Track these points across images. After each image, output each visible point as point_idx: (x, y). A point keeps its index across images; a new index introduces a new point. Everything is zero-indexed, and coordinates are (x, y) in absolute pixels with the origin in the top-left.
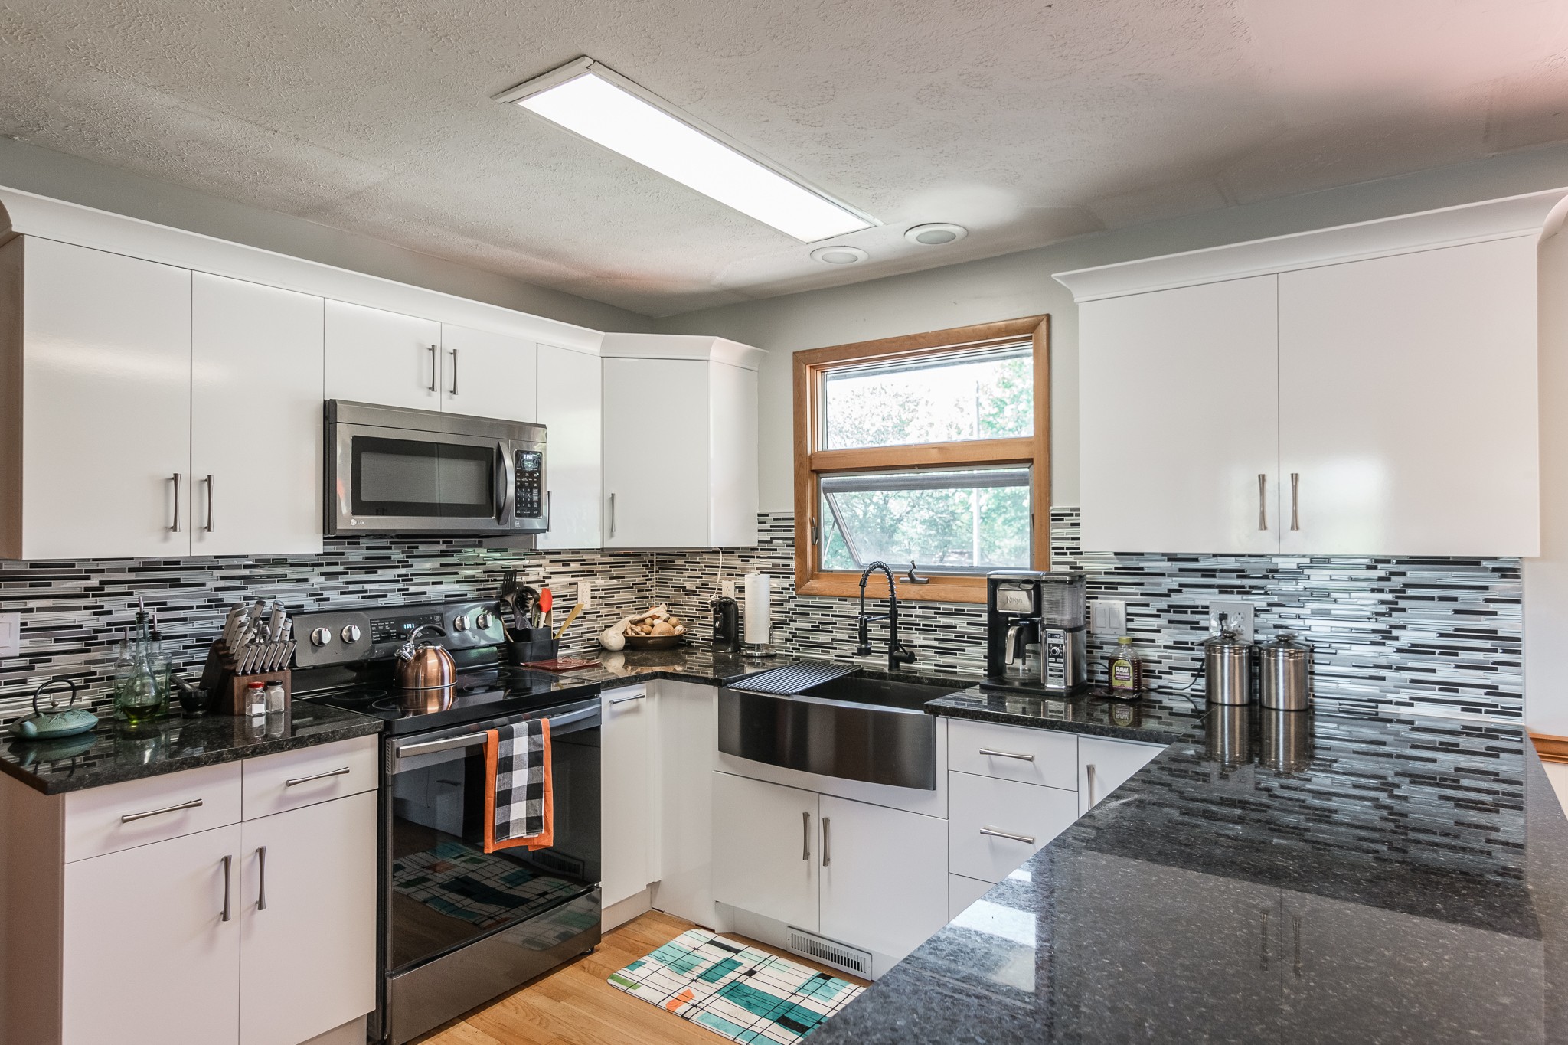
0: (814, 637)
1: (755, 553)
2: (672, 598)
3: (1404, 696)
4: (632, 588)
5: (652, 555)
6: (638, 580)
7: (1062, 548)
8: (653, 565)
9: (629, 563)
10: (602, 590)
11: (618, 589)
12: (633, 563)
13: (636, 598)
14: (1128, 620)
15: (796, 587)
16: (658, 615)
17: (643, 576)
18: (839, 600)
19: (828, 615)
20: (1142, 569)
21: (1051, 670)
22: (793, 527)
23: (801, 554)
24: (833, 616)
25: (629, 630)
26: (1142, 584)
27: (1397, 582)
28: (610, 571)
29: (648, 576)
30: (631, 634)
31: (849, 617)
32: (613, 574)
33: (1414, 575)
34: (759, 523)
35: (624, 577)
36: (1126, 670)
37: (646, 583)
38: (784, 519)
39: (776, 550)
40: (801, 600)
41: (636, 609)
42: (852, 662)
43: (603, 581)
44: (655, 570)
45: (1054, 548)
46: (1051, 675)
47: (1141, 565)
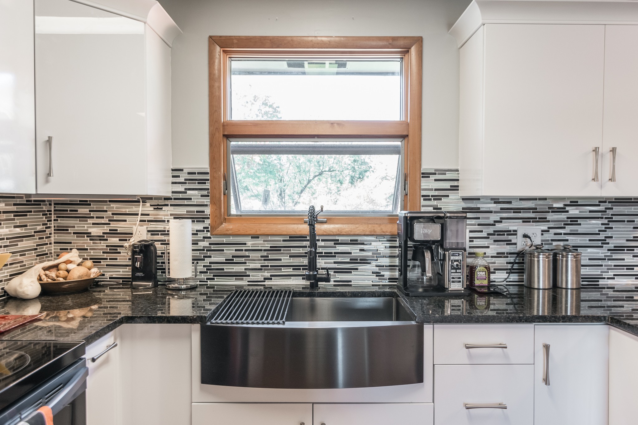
0: (228, 268)
1: (169, 202)
2: (74, 243)
3: (611, 273)
4: (34, 236)
5: (50, 205)
6: (39, 228)
7: (429, 196)
8: (50, 214)
9: (31, 212)
10: (7, 239)
11: (21, 237)
12: (34, 212)
13: (37, 245)
14: (470, 241)
15: (212, 229)
16: (71, 259)
17: (43, 225)
18: (252, 238)
19: (242, 250)
20: (479, 208)
21: (453, 278)
22: (208, 180)
23: (215, 202)
24: (246, 250)
25: (43, 277)
26: (479, 218)
27: (610, 212)
28: (14, 220)
29: (46, 224)
30: (45, 280)
31: (261, 250)
32: (17, 223)
33: (617, 209)
34: (173, 177)
35: (26, 226)
36: (484, 273)
37: (45, 231)
38: (198, 173)
39: (191, 199)
40: (214, 240)
41: (37, 256)
42: (264, 285)
43: (8, 230)
44: (53, 219)
45: (423, 196)
46: (453, 282)
47: (479, 206)
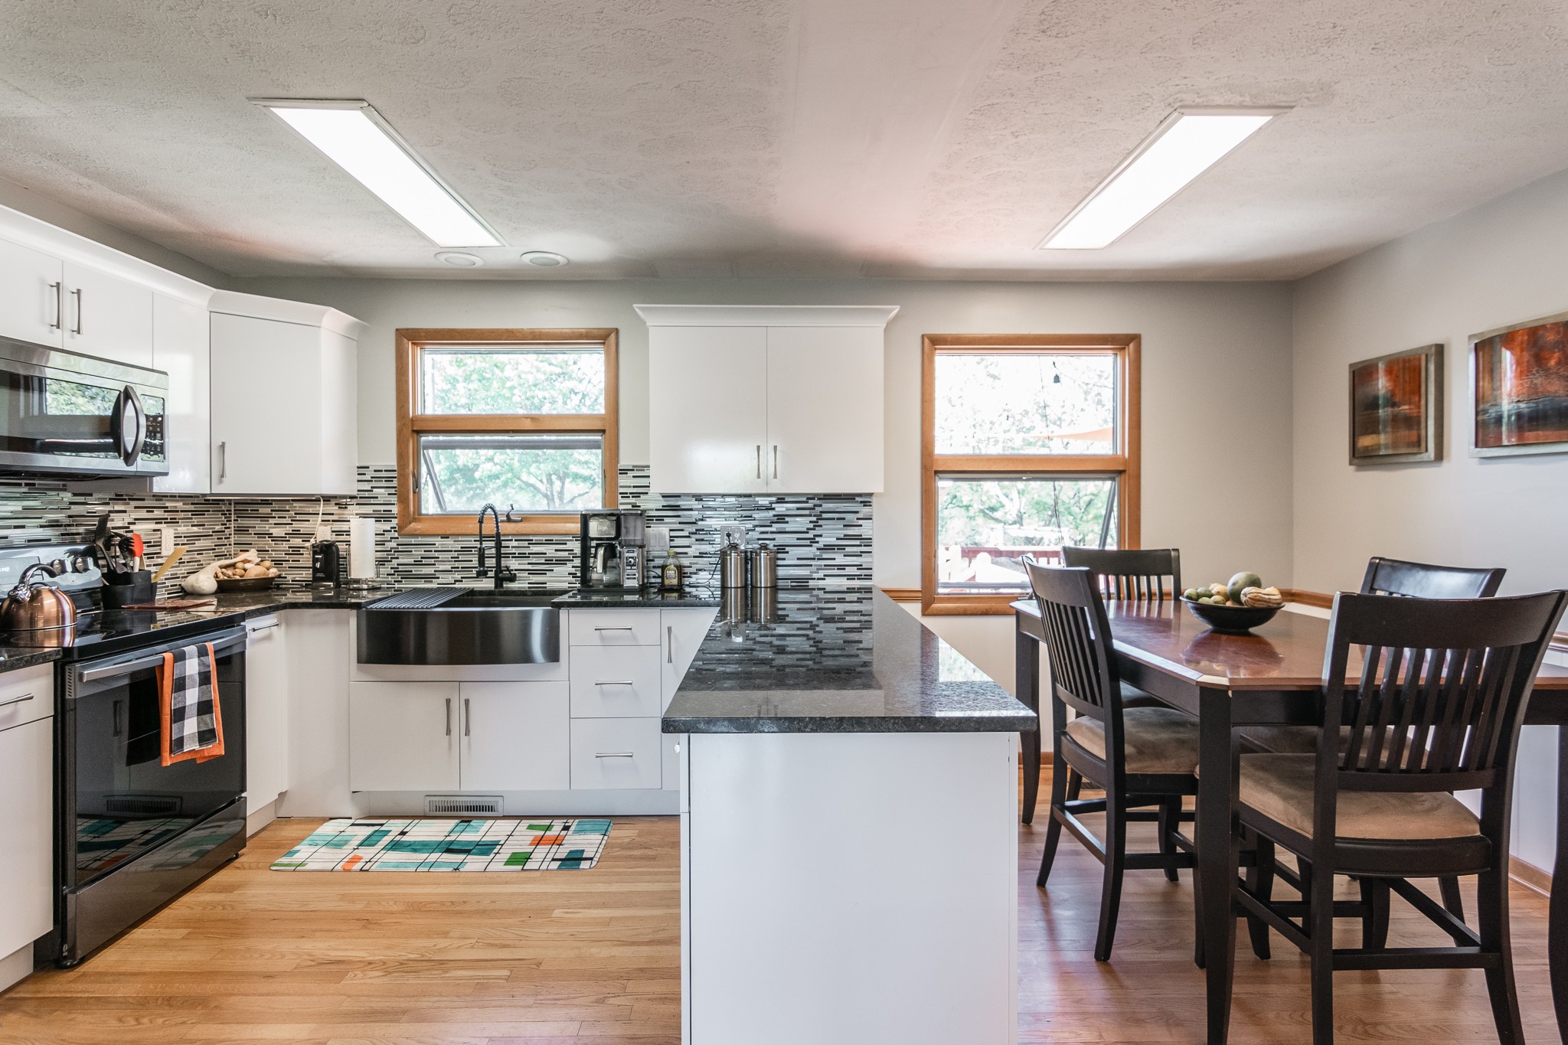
0: (415, 570)
1: (354, 501)
2: (255, 544)
3: (821, 574)
4: (212, 535)
5: (230, 504)
6: (217, 528)
7: (627, 493)
8: (231, 514)
9: (209, 511)
10: (185, 537)
11: (199, 537)
12: (213, 511)
13: (215, 546)
14: (671, 540)
15: (399, 529)
16: (249, 559)
17: (222, 525)
18: (442, 538)
19: (431, 551)
20: (679, 506)
21: (628, 575)
22: (396, 477)
23: (403, 500)
24: (435, 551)
25: (220, 574)
26: (679, 516)
27: (818, 509)
28: (192, 518)
29: (226, 524)
30: (222, 577)
31: (452, 551)
32: (194, 522)
33: (828, 506)
34: (359, 474)
35: (204, 525)
36: (673, 572)
37: (224, 531)
38: (386, 471)
39: (377, 498)
40: (402, 540)
41: (215, 556)
42: (455, 587)
43: (185, 528)
44: (233, 519)
45: (621, 493)
46: (628, 578)
47: (679, 503)
